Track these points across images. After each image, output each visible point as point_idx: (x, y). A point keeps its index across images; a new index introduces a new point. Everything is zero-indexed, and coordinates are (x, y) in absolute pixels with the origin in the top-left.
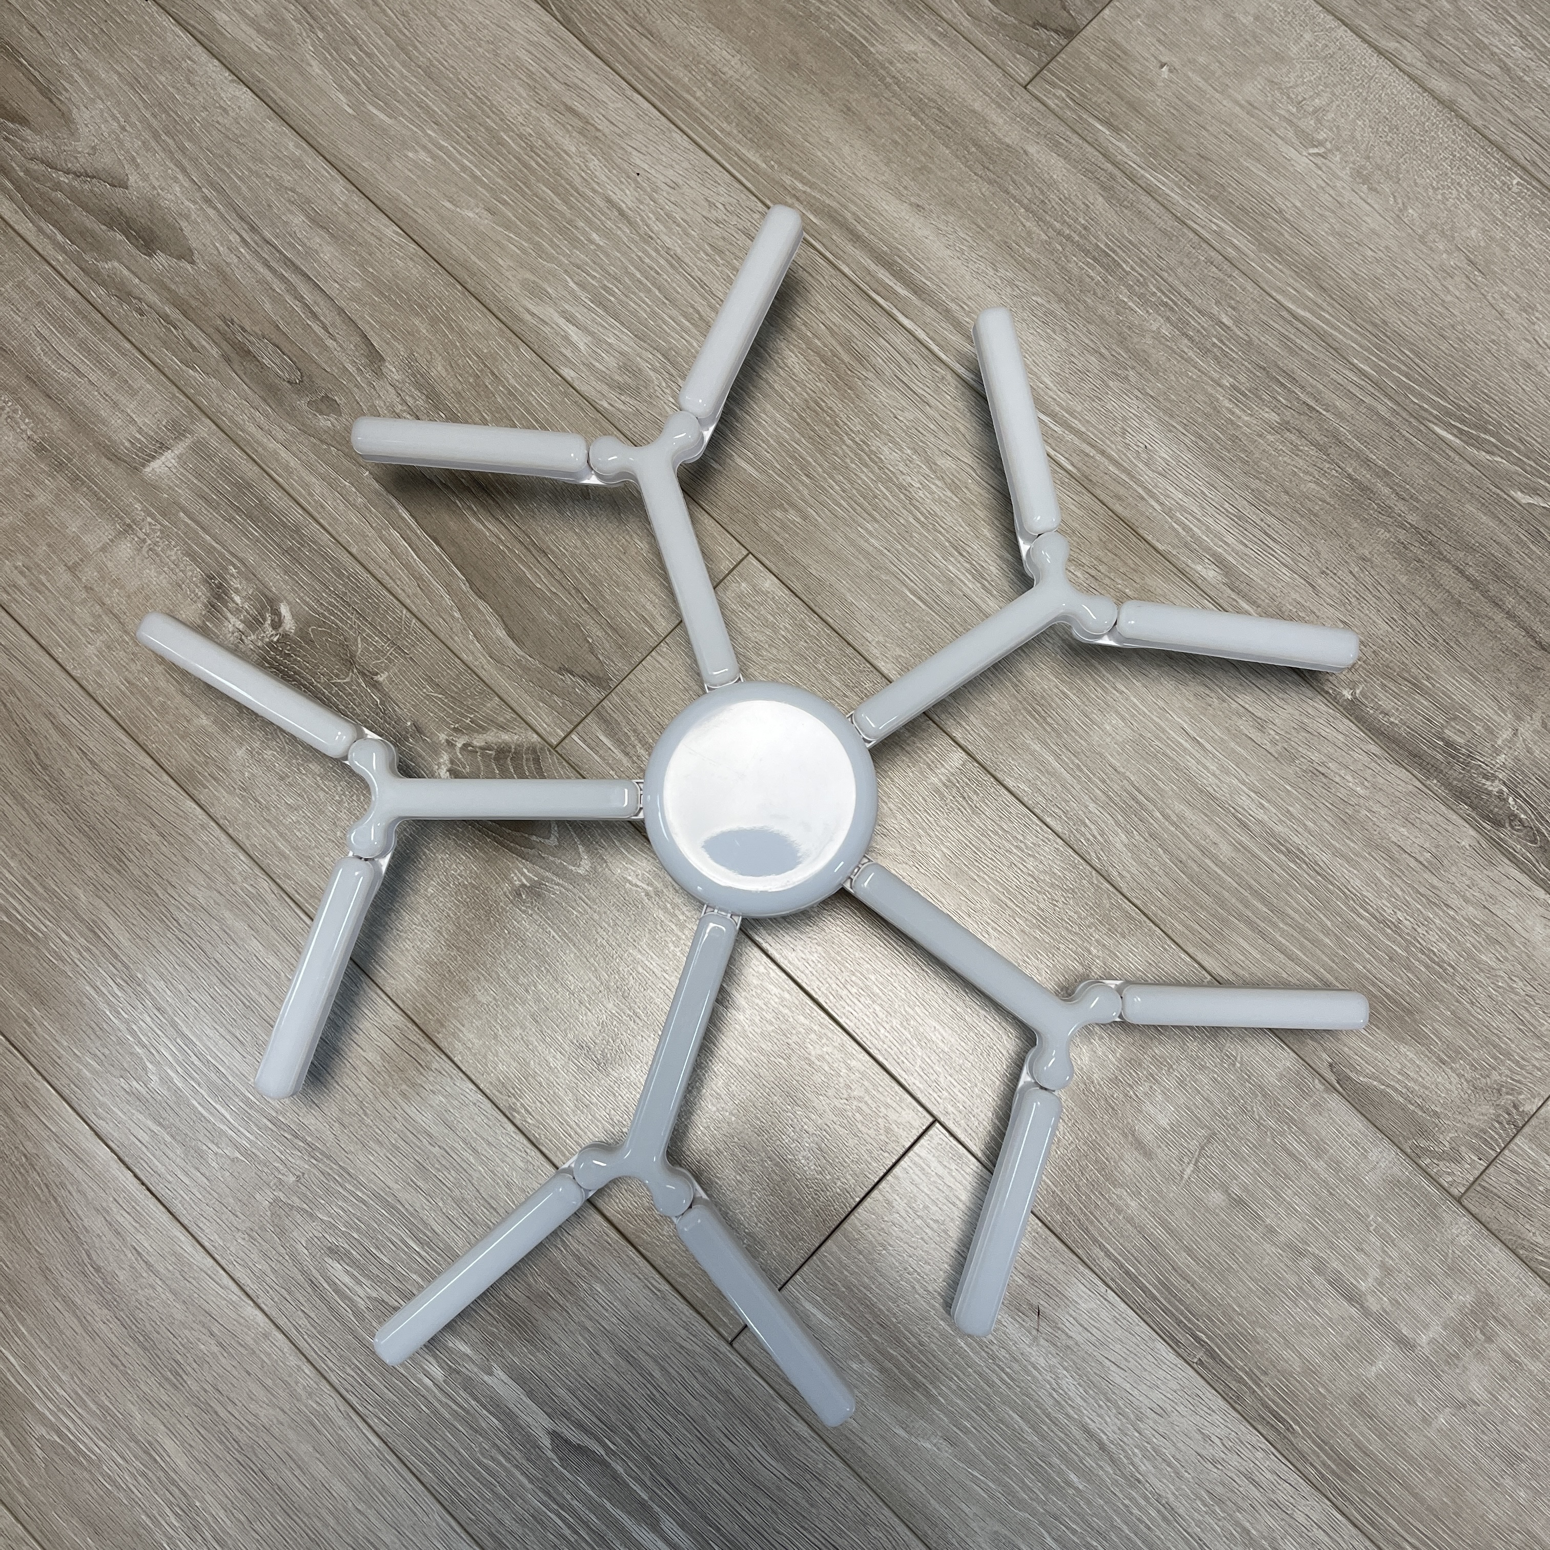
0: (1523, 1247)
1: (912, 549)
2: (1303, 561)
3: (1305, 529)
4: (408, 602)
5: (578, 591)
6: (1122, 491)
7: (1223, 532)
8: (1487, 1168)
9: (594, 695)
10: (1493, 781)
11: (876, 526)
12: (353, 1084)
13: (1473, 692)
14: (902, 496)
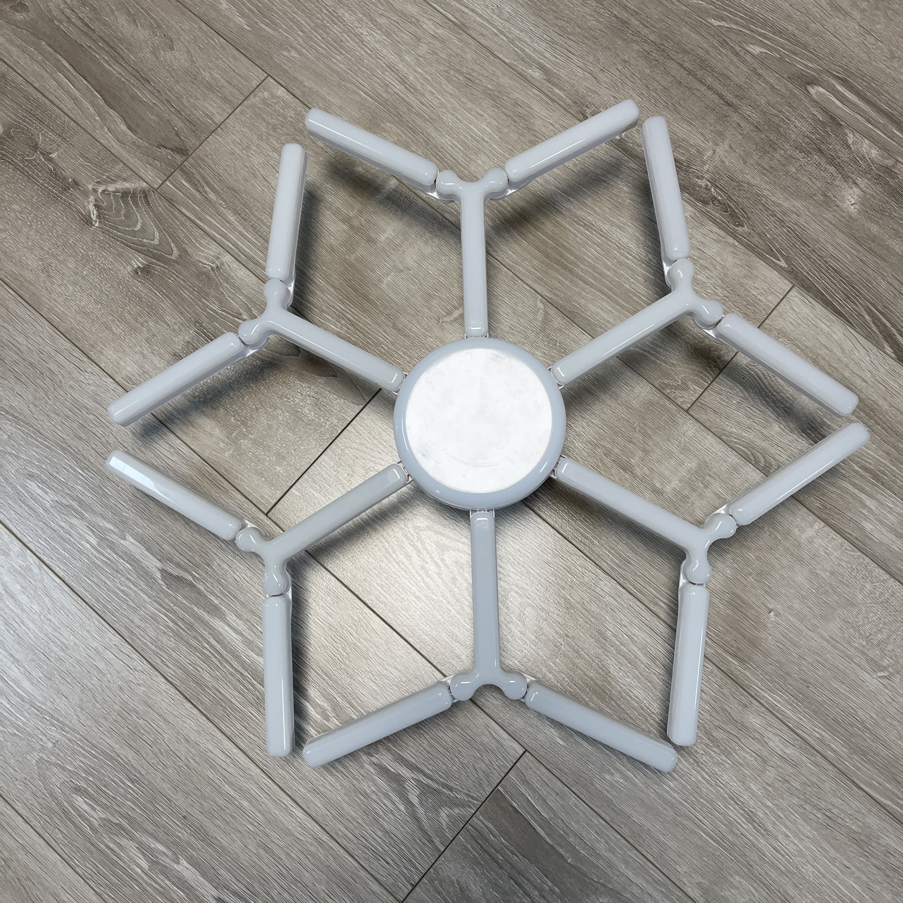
0: (725, 435)
1: (364, 69)
2: (590, 64)
3: (591, 47)
4: (68, 112)
5: (168, 101)
6: (485, 32)
7: (543, 50)
8: (703, 393)
9: (179, 158)
10: (702, 180)
11: (343, 57)
12: (41, 383)
13: (690, 132)
14: (357, 40)
